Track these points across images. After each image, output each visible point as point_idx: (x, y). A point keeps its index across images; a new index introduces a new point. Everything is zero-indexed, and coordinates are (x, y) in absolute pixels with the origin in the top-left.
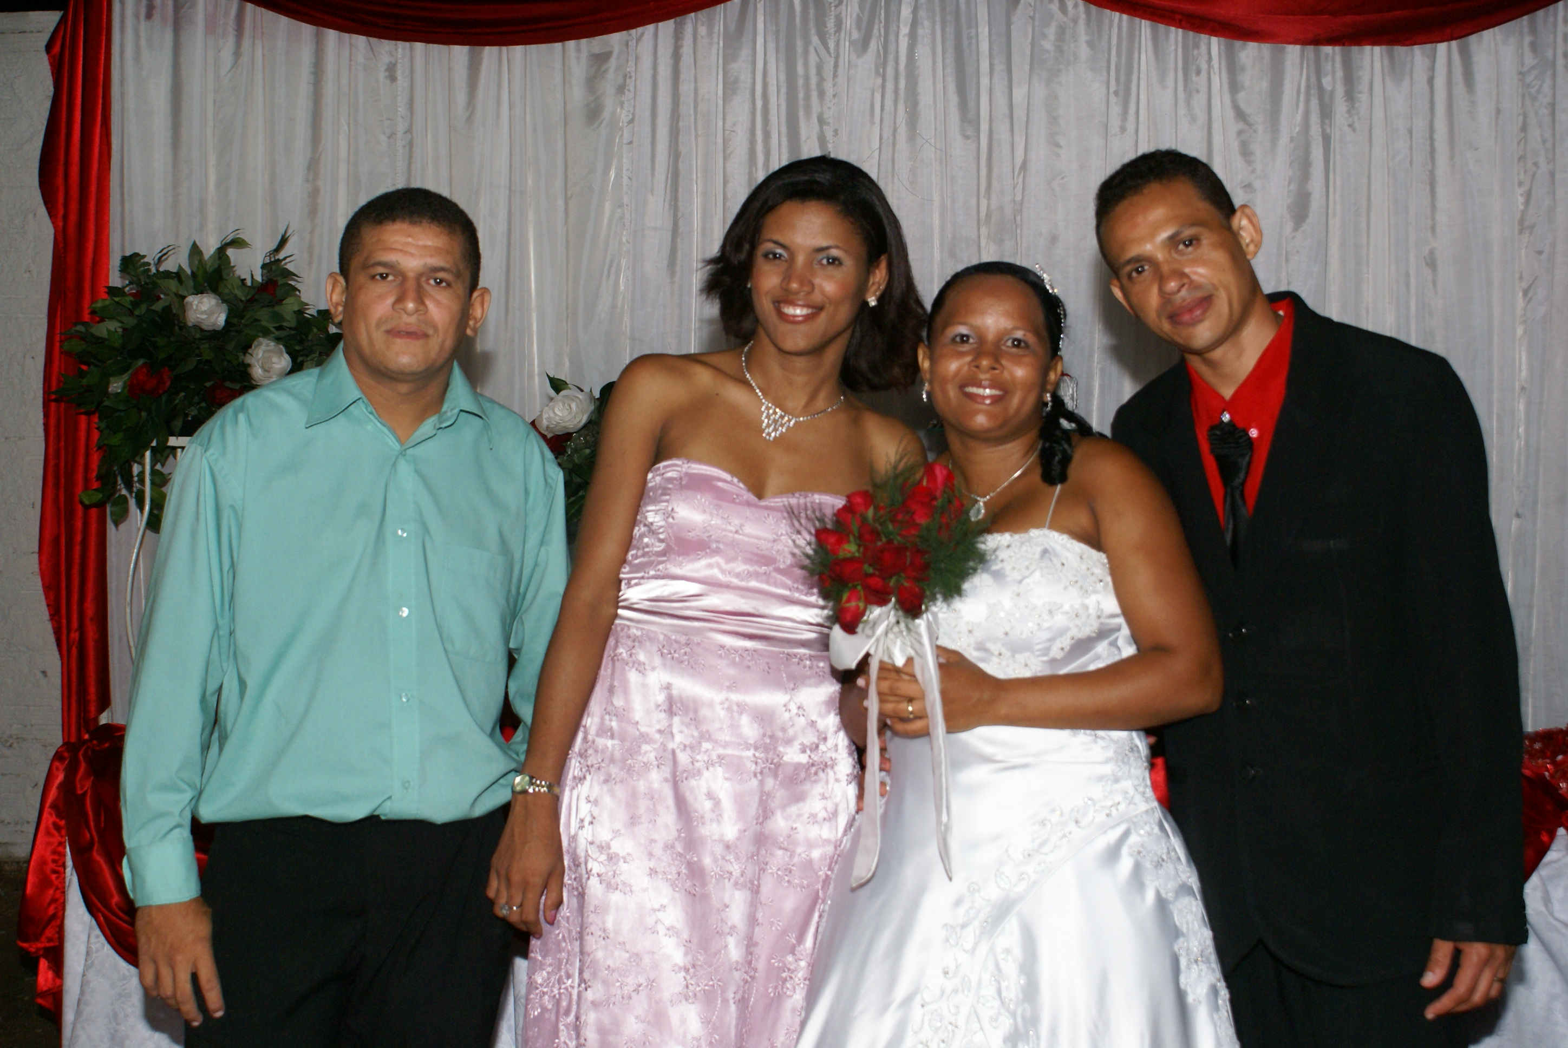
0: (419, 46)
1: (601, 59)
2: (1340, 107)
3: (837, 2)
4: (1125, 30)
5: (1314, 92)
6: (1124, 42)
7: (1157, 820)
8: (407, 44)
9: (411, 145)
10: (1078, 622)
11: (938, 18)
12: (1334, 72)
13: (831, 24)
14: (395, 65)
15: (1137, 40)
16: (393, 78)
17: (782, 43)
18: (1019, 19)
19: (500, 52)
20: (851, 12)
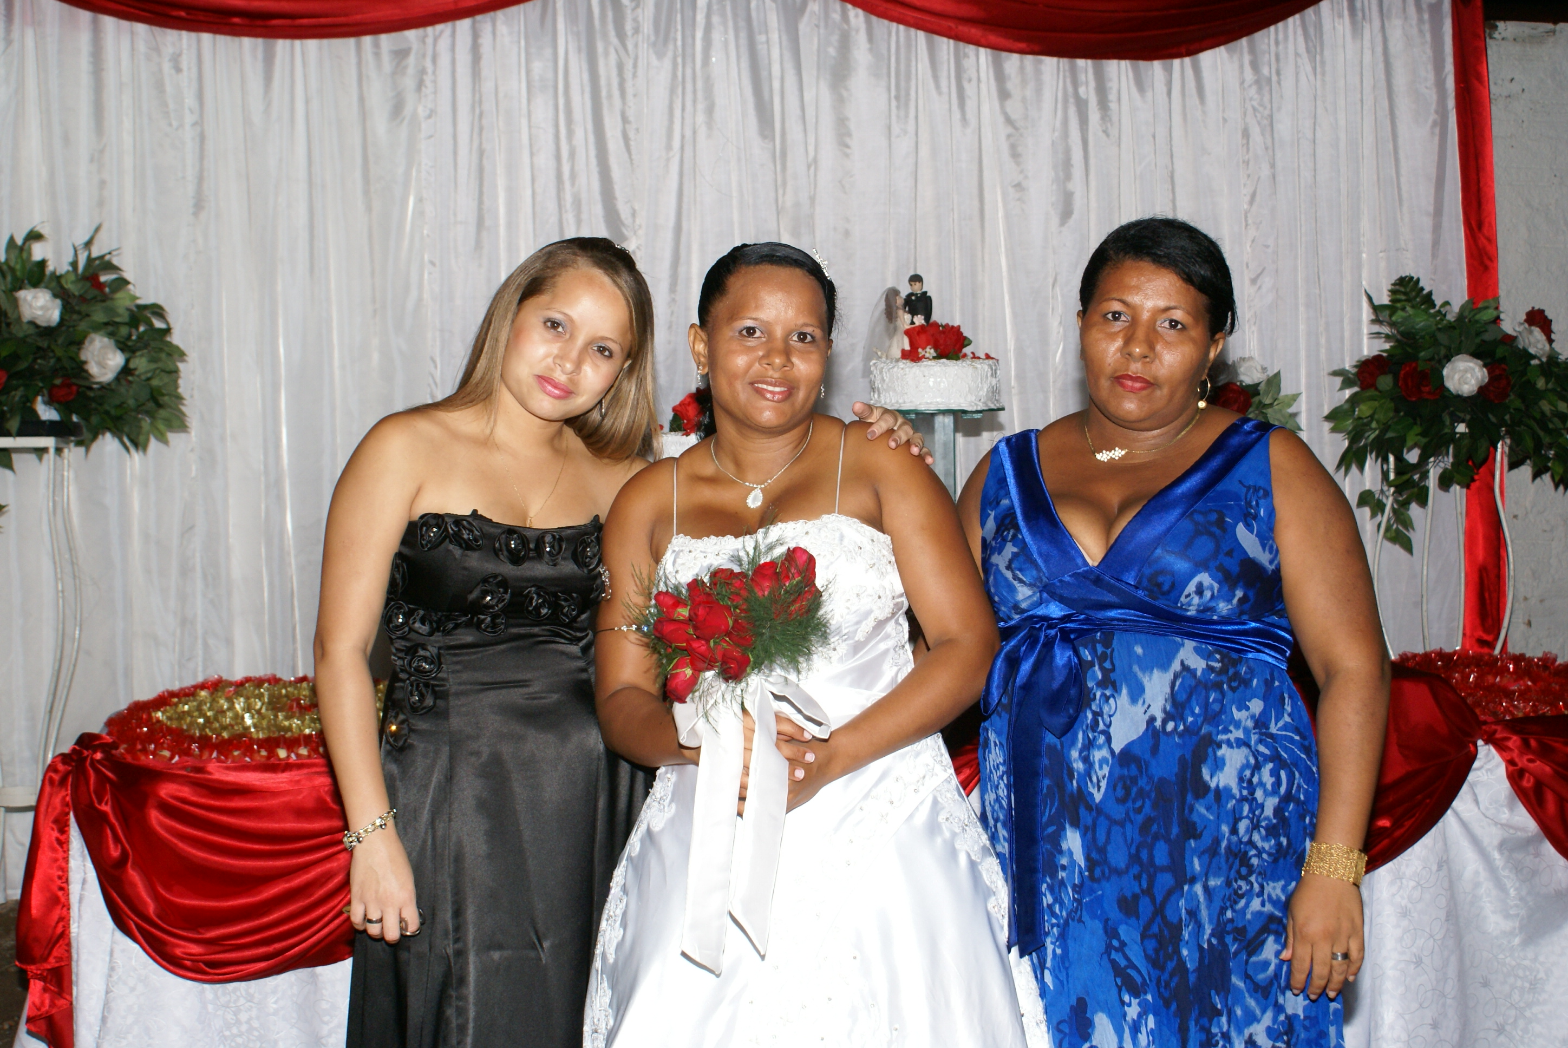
0: (206, 37)
1: (401, 54)
2: (1094, 115)
3: (634, 4)
4: (902, 39)
5: (1071, 100)
6: (903, 50)
7: (954, 787)
8: (193, 35)
9: (202, 138)
10: (880, 603)
11: (730, 24)
12: (1087, 84)
13: (629, 27)
14: (180, 55)
15: (914, 49)
16: (178, 70)
17: (583, 44)
18: (804, 26)
19: (292, 47)
20: (646, 15)
